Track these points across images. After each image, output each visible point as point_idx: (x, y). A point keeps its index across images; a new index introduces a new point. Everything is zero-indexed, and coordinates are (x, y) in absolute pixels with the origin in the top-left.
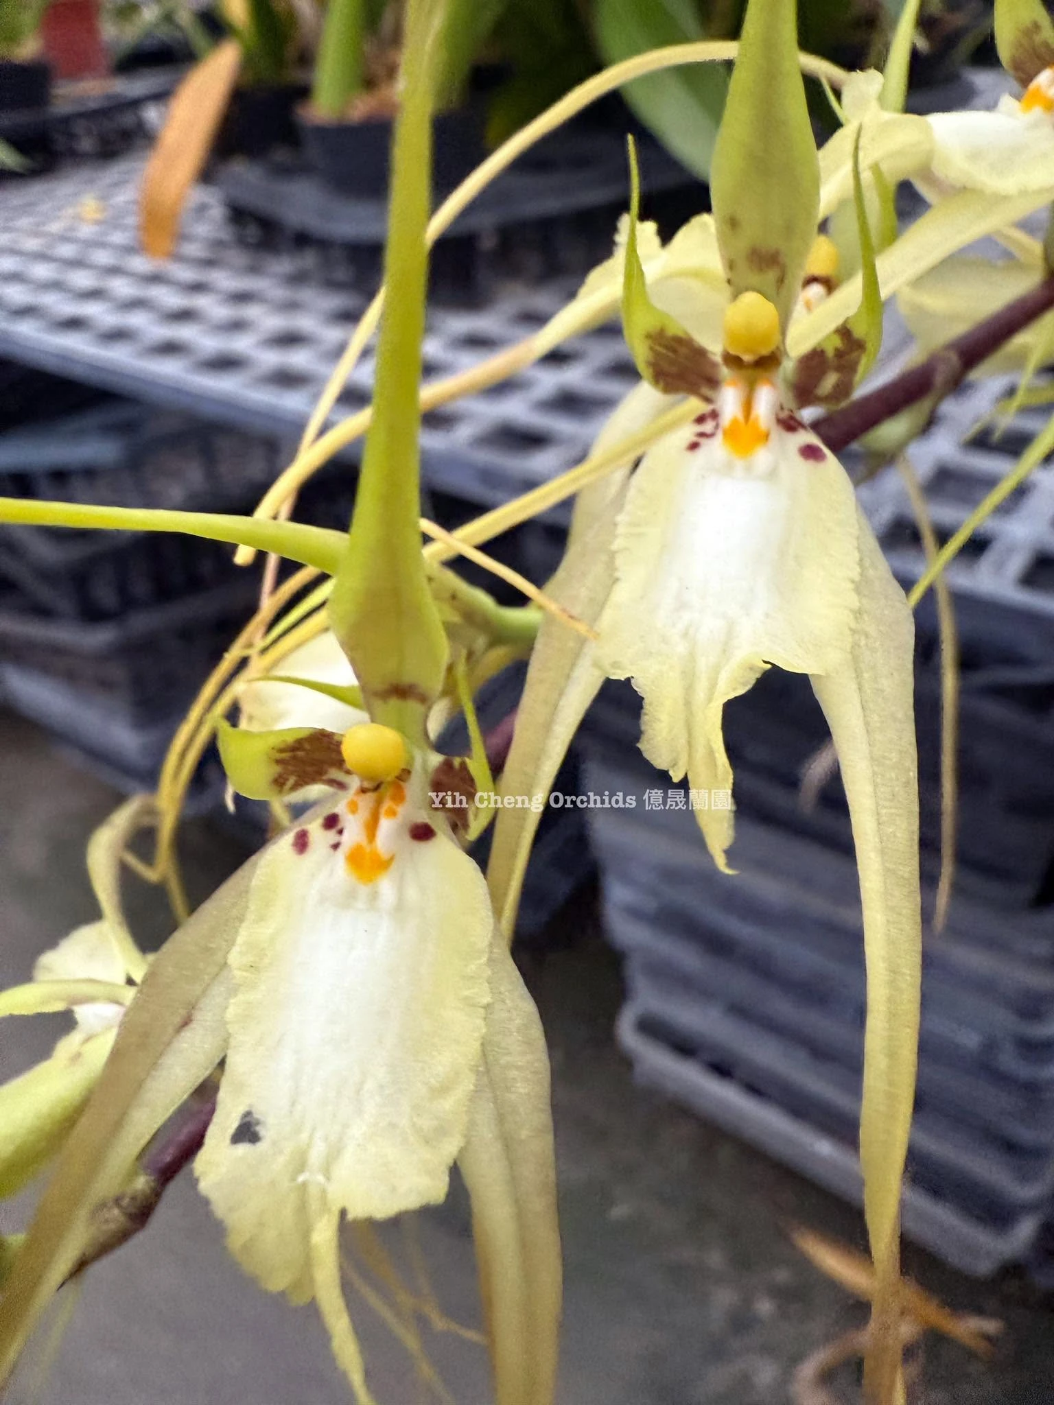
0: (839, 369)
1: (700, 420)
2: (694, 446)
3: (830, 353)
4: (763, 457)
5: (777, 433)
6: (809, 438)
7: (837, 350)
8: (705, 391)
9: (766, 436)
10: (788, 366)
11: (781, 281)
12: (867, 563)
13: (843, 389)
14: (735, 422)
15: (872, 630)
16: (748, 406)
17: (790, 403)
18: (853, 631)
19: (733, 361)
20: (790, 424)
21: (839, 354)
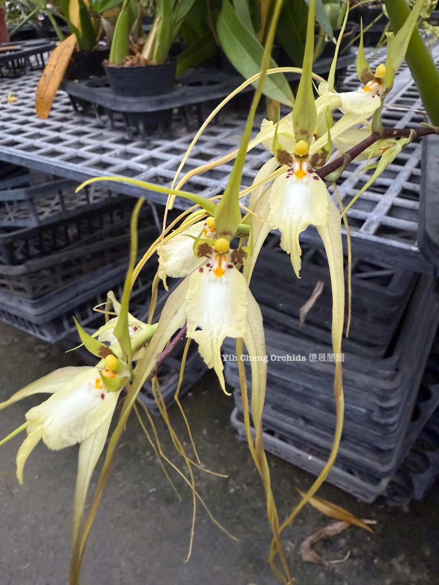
0: (322, 158)
1: (289, 171)
2: (288, 177)
3: (320, 154)
4: (305, 179)
5: (308, 173)
6: (315, 175)
7: (321, 154)
8: (290, 164)
9: (305, 174)
10: (310, 158)
11: (308, 137)
12: (330, 203)
13: (323, 163)
14: (298, 171)
15: (332, 219)
16: (301, 167)
17: (310, 166)
18: (327, 219)
19: (297, 156)
20: (310, 172)
21: (322, 155)
